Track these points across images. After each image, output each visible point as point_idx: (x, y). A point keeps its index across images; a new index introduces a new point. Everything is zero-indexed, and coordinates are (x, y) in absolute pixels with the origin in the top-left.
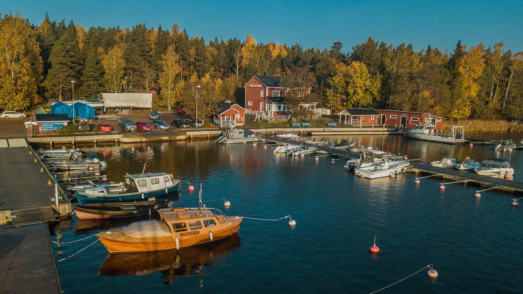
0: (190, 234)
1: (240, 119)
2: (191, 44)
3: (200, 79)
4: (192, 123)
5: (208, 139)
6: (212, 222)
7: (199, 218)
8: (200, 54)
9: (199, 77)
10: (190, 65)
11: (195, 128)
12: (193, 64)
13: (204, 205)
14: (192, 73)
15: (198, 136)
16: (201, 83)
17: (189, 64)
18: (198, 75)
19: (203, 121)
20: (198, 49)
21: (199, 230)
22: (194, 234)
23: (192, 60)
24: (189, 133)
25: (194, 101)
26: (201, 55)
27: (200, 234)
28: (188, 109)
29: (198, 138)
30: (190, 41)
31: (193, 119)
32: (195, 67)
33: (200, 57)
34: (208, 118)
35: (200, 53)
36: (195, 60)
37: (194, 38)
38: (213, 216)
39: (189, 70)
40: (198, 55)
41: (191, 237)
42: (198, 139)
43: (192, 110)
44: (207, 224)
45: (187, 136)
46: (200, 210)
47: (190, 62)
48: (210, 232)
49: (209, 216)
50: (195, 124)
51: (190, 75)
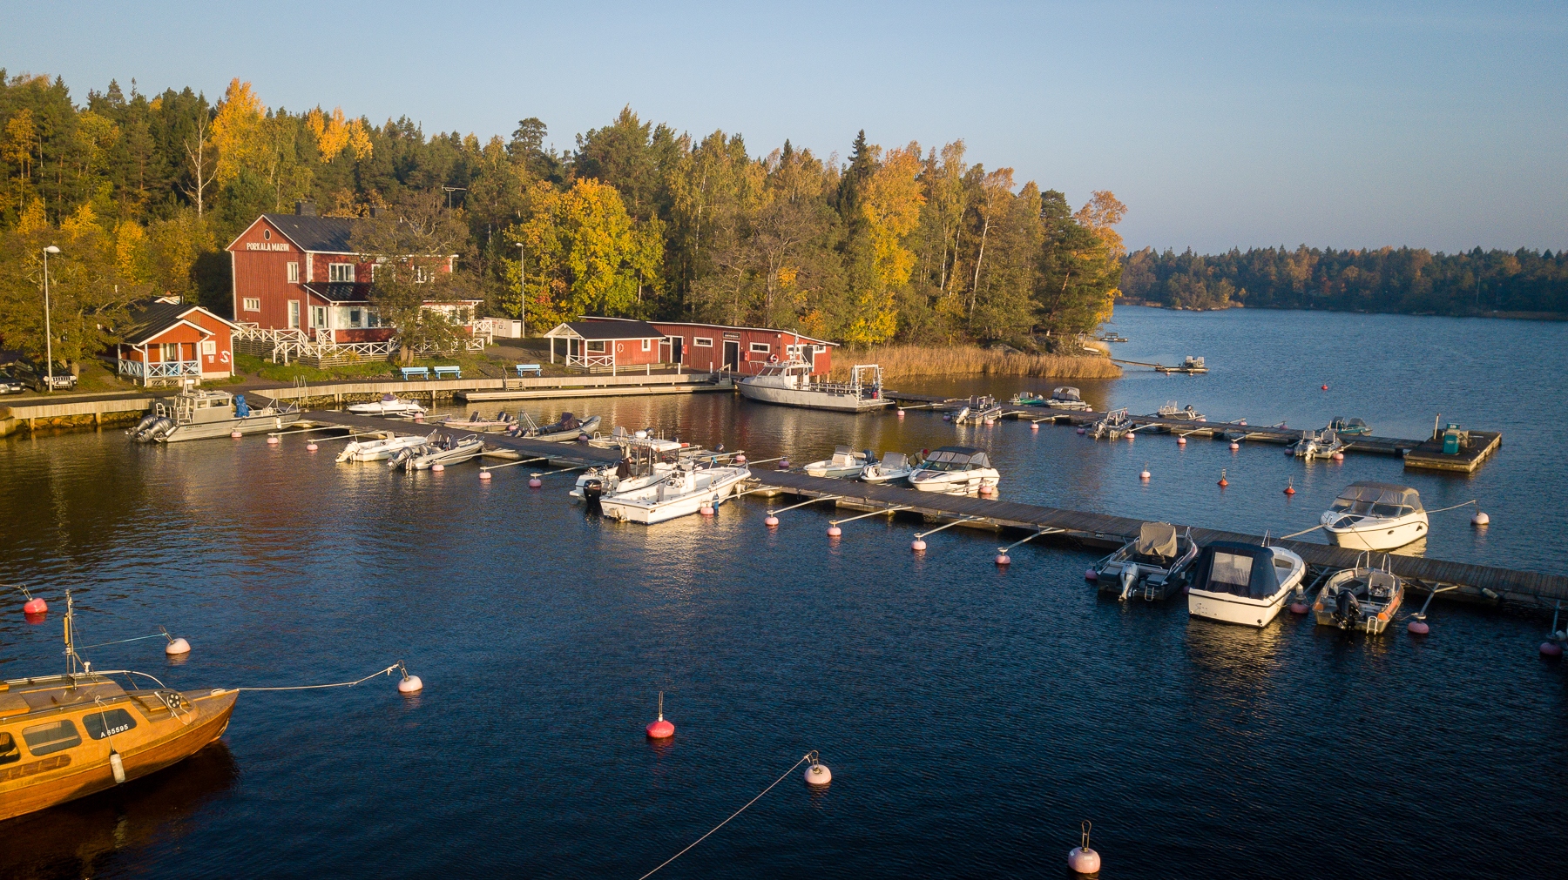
0: (30, 769)
1: (218, 356)
2: (13, 99)
3: (57, 223)
4: (30, 375)
5: (100, 429)
6: (122, 719)
7: (64, 711)
8: (53, 137)
9: (55, 216)
10: (16, 173)
11: (46, 395)
12: (26, 171)
13: (87, 664)
14: (25, 201)
15: (57, 421)
16: (60, 240)
17: (13, 168)
18: (48, 210)
19: (76, 368)
20: (44, 119)
21: (67, 752)
22: (49, 769)
23: (23, 156)
24: (21, 414)
25: (36, 298)
26: (57, 140)
27: (73, 764)
28: (12, 326)
29: (60, 427)
30: (11, 92)
31: (37, 361)
32: (35, 182)
33: (55, 145)
34: (94, 356)
35: (51, 133)
36: (33, 154)
37: (25, 81)
38: (120, 699)
39: (14, 193)
40: (46, 139)
41: (36, 779)
42: (58, 432)
43: (31, 331)
44: (97, 727)
45: (14, 423)
46: (72, 680)
47: (14, 163)
48: (114, 753)
49: (108, 700)
50: (46, 379)
51: (17, 208)
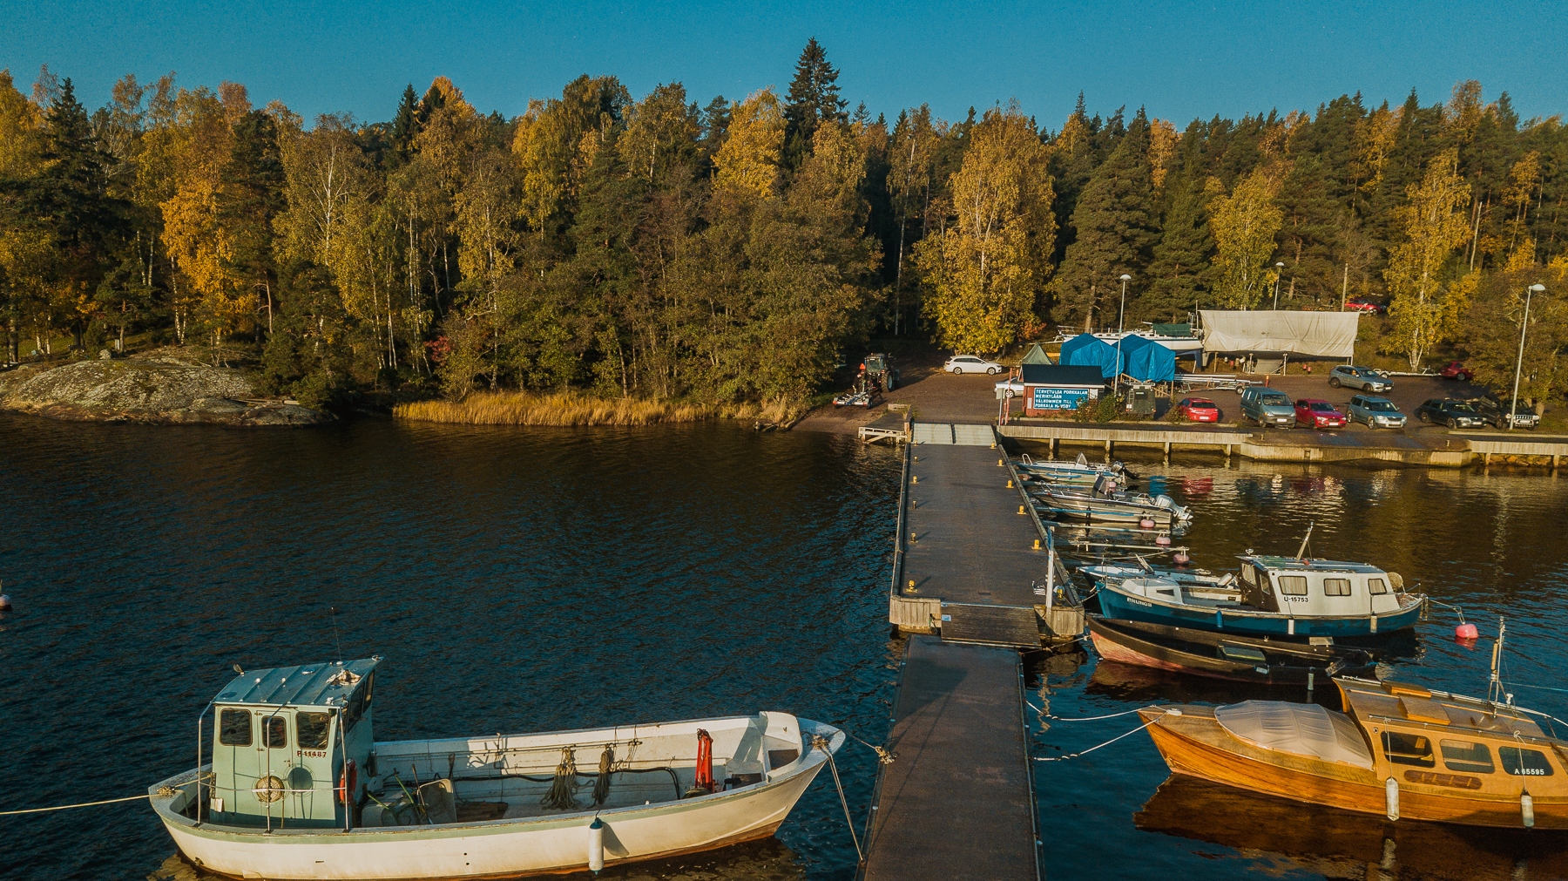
0: (1442, 780)
2: (1523, 142)
3: (1545, 262)
4: (1493, 411)
6: (1536, 761)
7: (1482, 735)
8: (1557, 176)
9: (1543, 256)
10: (1512, 216)
11: (1505, 432)
12: (1522, 214)
13: (1510, 696)
14: (1516, 243)
15: (1512, 459)
16: (1547, 277)
17: (1510, 211)
18: (1538, 251)
19: (1540, 408)
20: (1550, 159)
21: (1479, 775)
22: (1460, 786)
23: (1523, 197)
24: (1477, 447)
25: (1511, 335)
26: (1560, 179)
27: (1482, 790)
28: (1484, 363)
29: (1515, 465)
30: (1522, 135)
31: (1502, 398)
32: (1529, 223)
33: (1556, 185)
34: (1562, 397)
35: (1556, 172)
36: (1533, 196)
37: (1537, 124)
38: (1539, 741)
39: (1506, 235)
40: (1548, 180)
41: (1447, 791)
42: (1511, 469)
43: (1500, 368)
44: (1512, 761)
45: (1470, 456)
46: (1492, 708)
47: (1512, 206)
48: (1525, 793)
49: (1528, 738)
50: (1508, 416)
51: (1506, 250)
